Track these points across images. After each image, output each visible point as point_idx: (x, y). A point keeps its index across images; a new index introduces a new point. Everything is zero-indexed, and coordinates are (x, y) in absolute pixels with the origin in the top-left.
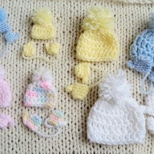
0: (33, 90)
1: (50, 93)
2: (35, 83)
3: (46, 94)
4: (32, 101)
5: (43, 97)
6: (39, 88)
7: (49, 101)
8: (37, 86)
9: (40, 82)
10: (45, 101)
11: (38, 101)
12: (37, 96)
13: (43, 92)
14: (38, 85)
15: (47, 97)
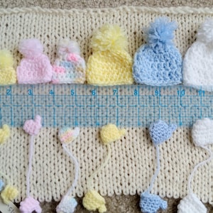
0: (60, 65)
1: (78, 66)
2: (61, 57)
3: (75, 69)
4: (60, 77)
5: (72, 72)
6: (66, 61)
7: (79, 77)
8: (63, 60)
9: (66, 56)
10: (75, 77)
11: (66, 77)
12: (65, 72)
13: (71, 67)
14: (65, 59)
15: (76, 72)
